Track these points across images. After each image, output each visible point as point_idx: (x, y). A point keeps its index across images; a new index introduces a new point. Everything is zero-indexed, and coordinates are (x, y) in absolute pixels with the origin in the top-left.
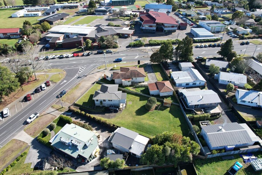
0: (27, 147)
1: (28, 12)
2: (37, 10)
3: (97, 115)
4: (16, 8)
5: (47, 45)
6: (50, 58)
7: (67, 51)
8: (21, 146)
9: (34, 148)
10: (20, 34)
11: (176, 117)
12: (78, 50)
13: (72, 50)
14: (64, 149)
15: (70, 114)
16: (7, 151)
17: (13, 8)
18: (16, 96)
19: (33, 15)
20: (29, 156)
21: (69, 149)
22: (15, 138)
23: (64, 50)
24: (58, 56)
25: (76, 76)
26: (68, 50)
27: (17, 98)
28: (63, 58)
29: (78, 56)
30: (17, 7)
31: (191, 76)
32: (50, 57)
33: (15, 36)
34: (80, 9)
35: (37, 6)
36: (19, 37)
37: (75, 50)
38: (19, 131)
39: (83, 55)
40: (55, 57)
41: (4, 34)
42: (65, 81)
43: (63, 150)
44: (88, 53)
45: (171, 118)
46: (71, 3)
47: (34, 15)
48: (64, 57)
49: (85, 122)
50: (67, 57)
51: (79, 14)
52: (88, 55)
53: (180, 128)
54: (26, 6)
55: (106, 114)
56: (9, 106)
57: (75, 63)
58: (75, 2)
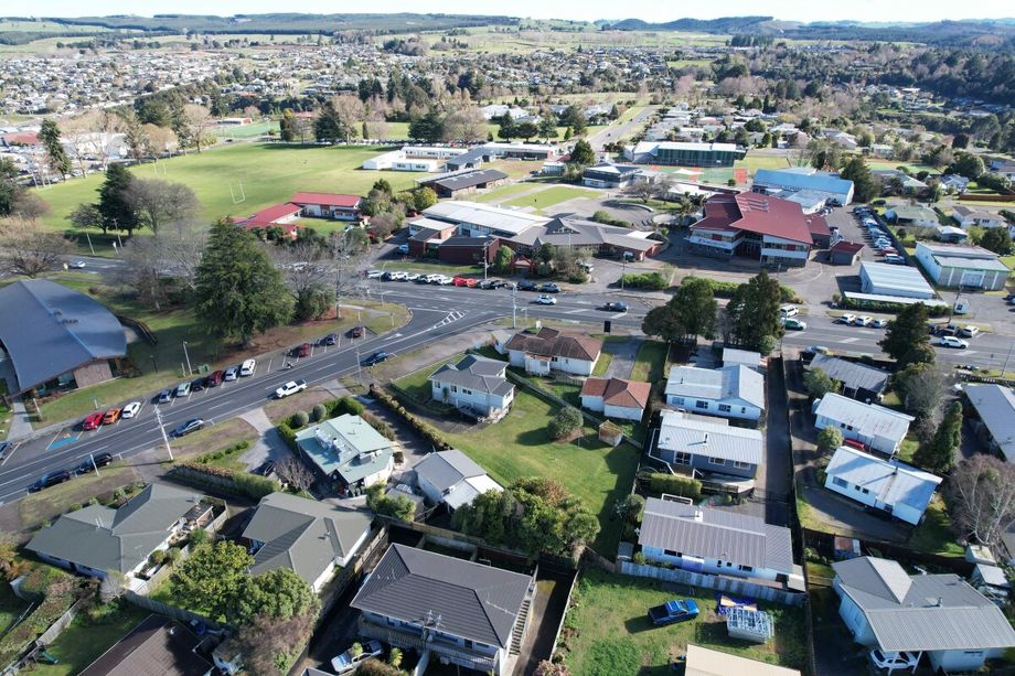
0: (255, 437)
1: (408, 157)
2: (432, 156)
4: (387, 145)
5: (404, 247)
6: (393, 278)
7: (444, 270)
8: (246, 432)
9: (266, 442)
10: (357, 212)
11: (614, 472)
12: (474, 271)
13: (457, 268)
14: (315, 454)
16: (219, 433)
17: (377, 146)
18: (280, 343)
19: (414, 168)
20: (251, 452)
21: (324, 456)
22: (242, 416)
23: (438, 266)
24: (417, 276)
25: (435, 327)
26: (448, 267)
27: (280, 346)
28: (425, 283)
29: (464, 285)
30: (390, 143)
32: (396, 275)
33: (344, 216)
34: (551, 163)
35: (438, 144)
36: (352, 218)
37: (467, 269)
38: (254, 407)
39: (477, 286)
40: (407, 278)
41: (323, 207)
42: (398, 335)
43: (311, 455)
44: (493, 283)
46: (537, 143)
47: (418, 166)
48: (429, 280)
50: (435, 283)
51: (537, 177)
52: (491, 287)
54: (411, 143)
56: (258, 357)
57: (446, 299)
58: (549, 142)
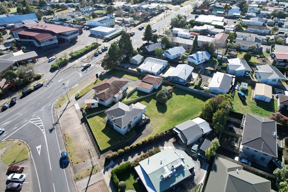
3: (138, 140)
11: (185, 95)
14: (175, 181)
15: (112, 163)
21: (177, 176)
25: (44, 133)
31: (156, 63)
45: (184, 97)
49: (138, 155)
53: (195, 99)
55: (142, 133)
